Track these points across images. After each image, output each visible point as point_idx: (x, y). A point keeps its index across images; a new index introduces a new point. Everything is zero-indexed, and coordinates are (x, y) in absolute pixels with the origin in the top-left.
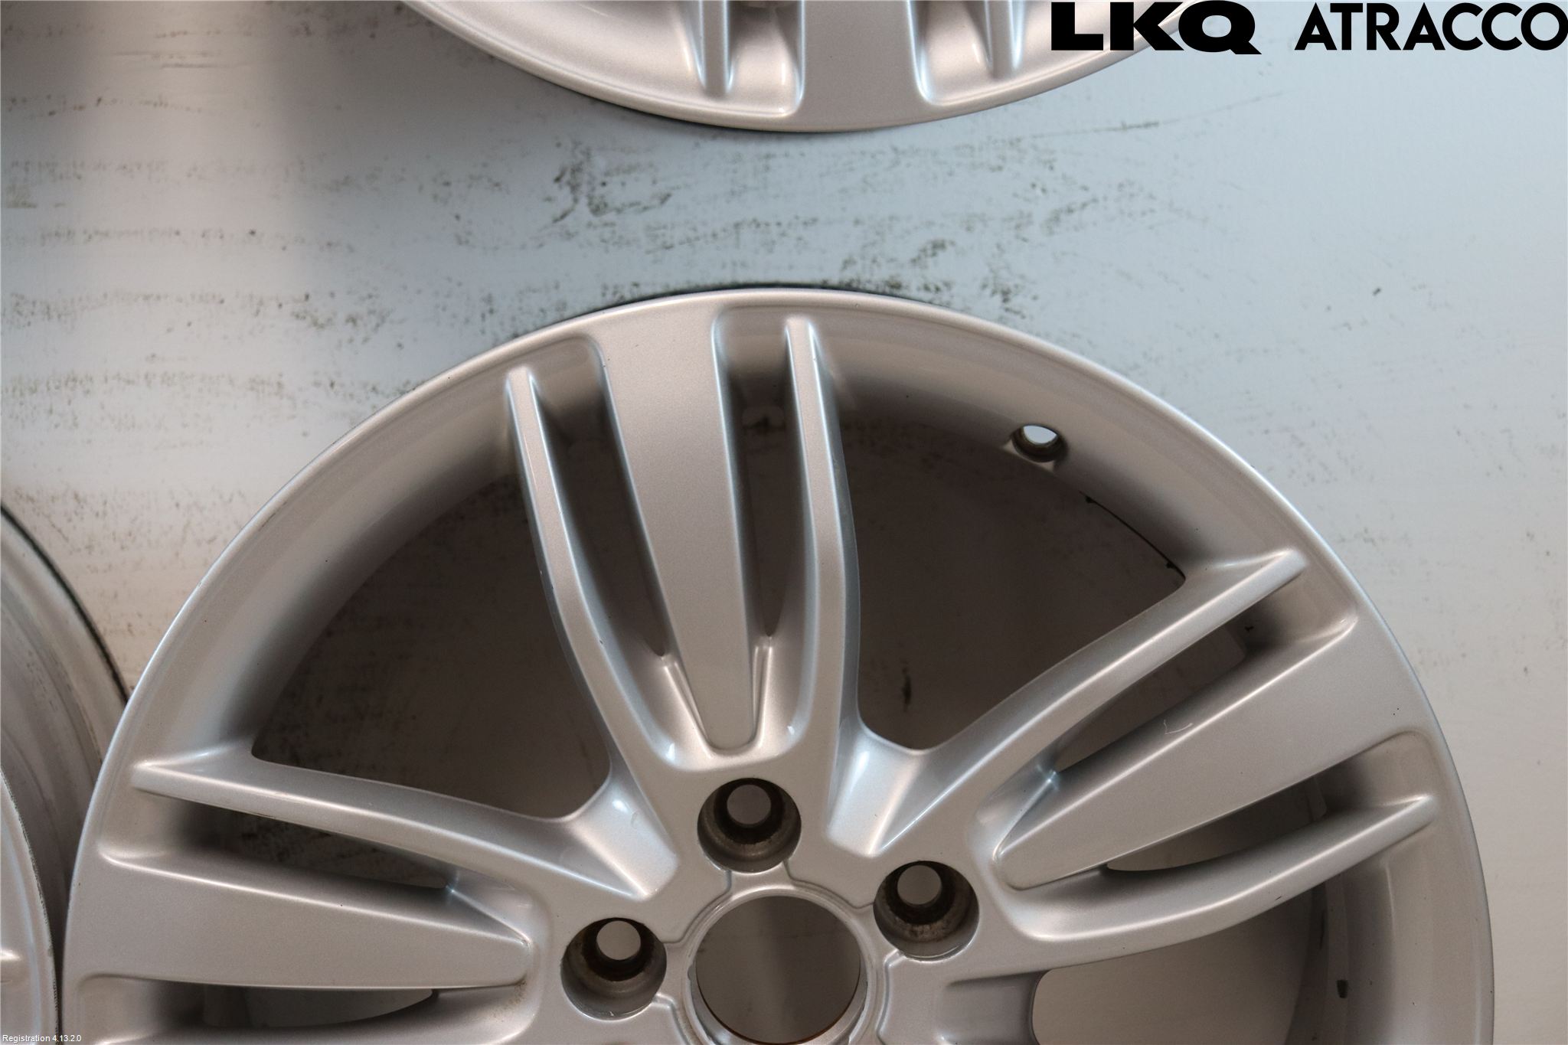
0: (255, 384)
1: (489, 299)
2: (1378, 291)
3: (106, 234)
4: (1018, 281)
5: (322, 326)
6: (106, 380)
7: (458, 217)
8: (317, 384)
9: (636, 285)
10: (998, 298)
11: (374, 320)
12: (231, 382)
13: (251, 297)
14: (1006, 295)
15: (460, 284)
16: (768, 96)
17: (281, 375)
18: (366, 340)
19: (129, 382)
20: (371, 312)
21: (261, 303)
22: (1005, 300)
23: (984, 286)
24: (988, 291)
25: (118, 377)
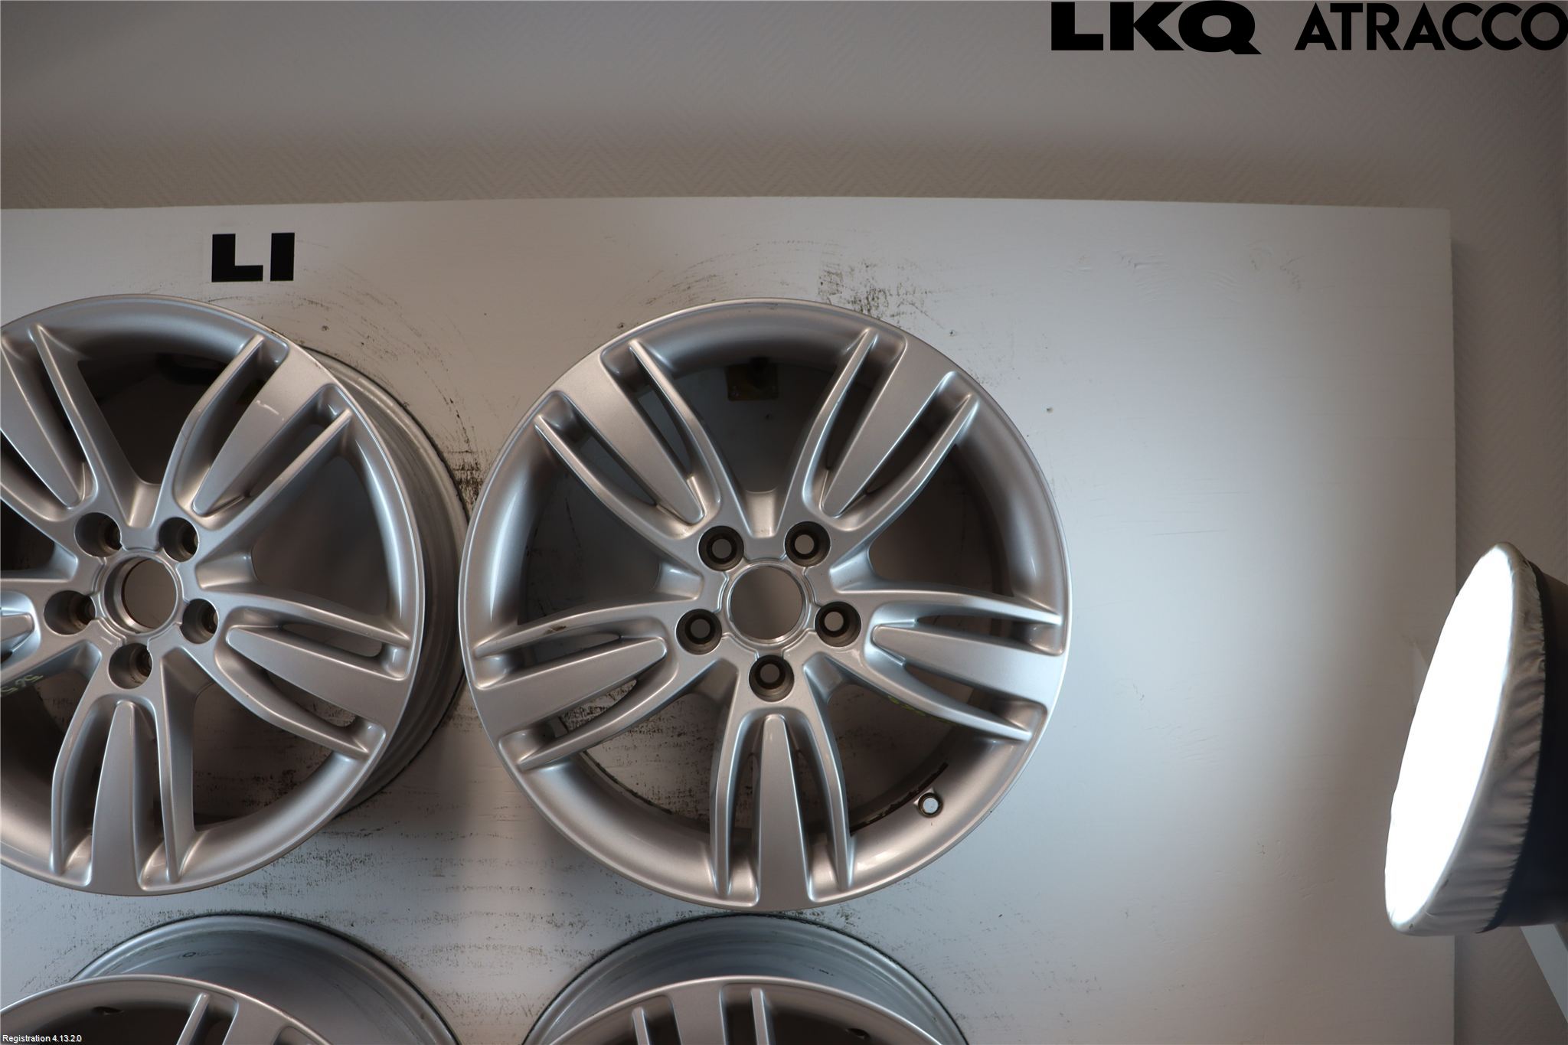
0: (531, 950)
1: (629, 917)
2: (1001, 916)
3: (472, 888)
4: (852, 911)
5: (559, 927)
6: (470, 947)
7: (616, 883)
8: (556, 950)
9: (691, 911)
10: (844, 918)
11: (580, 925)
12: (521, 948)
13: (530, 914)
14: (847, 917)
15: (616, 910)
16: (745, 896)
17: (541, 946)
18: (576, 933)
19: (479, 948)
20: (579, 921)
21: (534, 917)
22: (847, 919)
23: (838, 913)
24: (839, 915)
25: (475, 946)
